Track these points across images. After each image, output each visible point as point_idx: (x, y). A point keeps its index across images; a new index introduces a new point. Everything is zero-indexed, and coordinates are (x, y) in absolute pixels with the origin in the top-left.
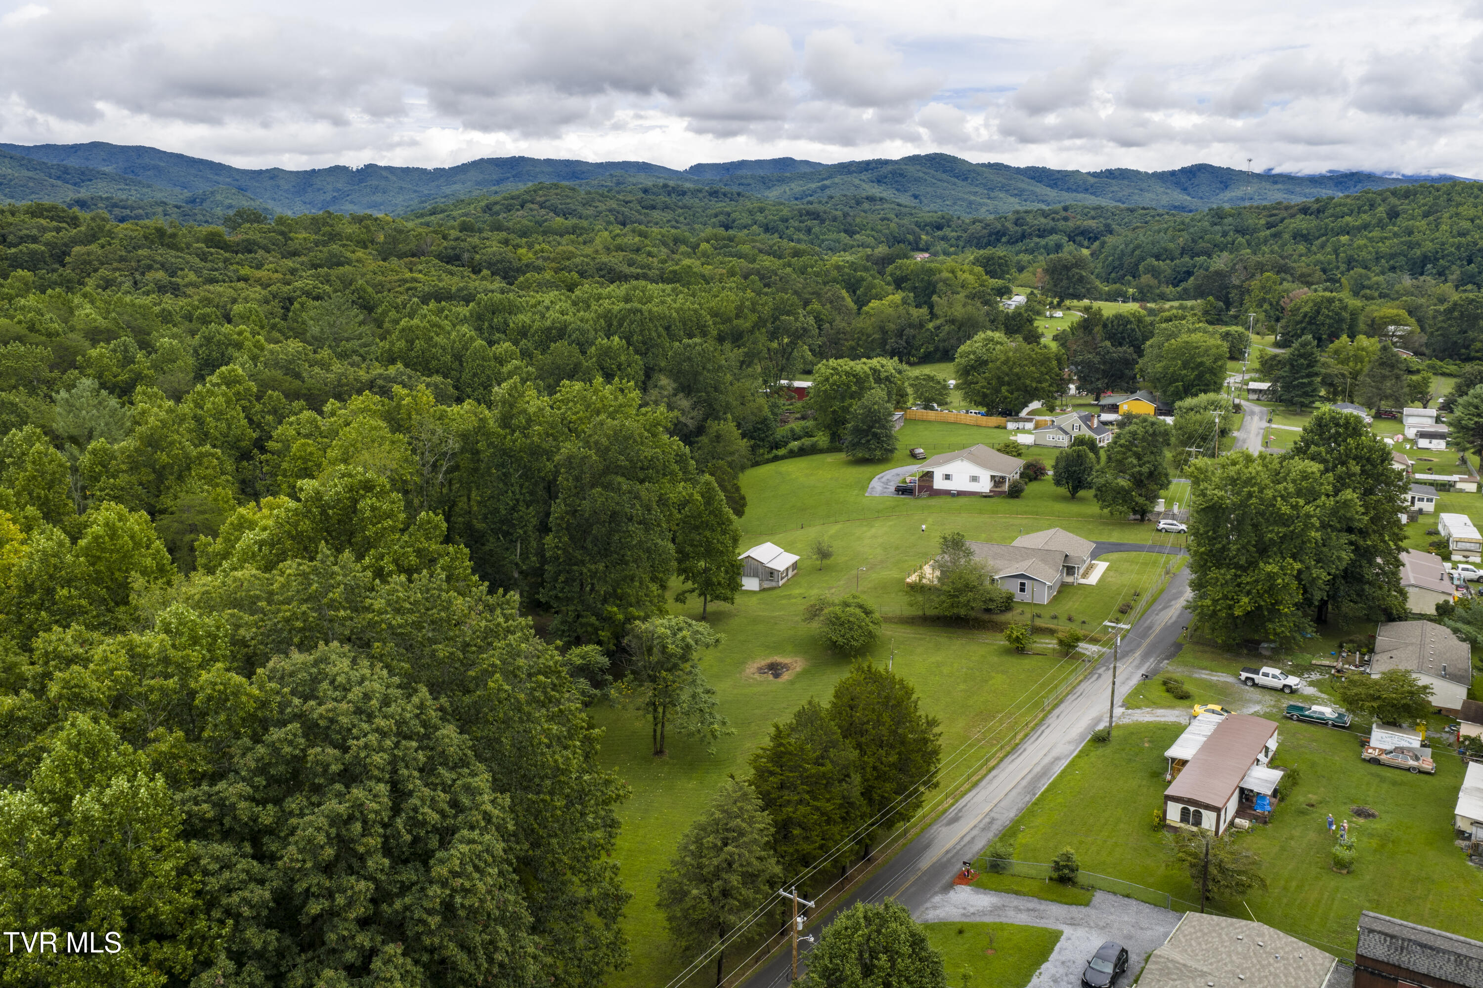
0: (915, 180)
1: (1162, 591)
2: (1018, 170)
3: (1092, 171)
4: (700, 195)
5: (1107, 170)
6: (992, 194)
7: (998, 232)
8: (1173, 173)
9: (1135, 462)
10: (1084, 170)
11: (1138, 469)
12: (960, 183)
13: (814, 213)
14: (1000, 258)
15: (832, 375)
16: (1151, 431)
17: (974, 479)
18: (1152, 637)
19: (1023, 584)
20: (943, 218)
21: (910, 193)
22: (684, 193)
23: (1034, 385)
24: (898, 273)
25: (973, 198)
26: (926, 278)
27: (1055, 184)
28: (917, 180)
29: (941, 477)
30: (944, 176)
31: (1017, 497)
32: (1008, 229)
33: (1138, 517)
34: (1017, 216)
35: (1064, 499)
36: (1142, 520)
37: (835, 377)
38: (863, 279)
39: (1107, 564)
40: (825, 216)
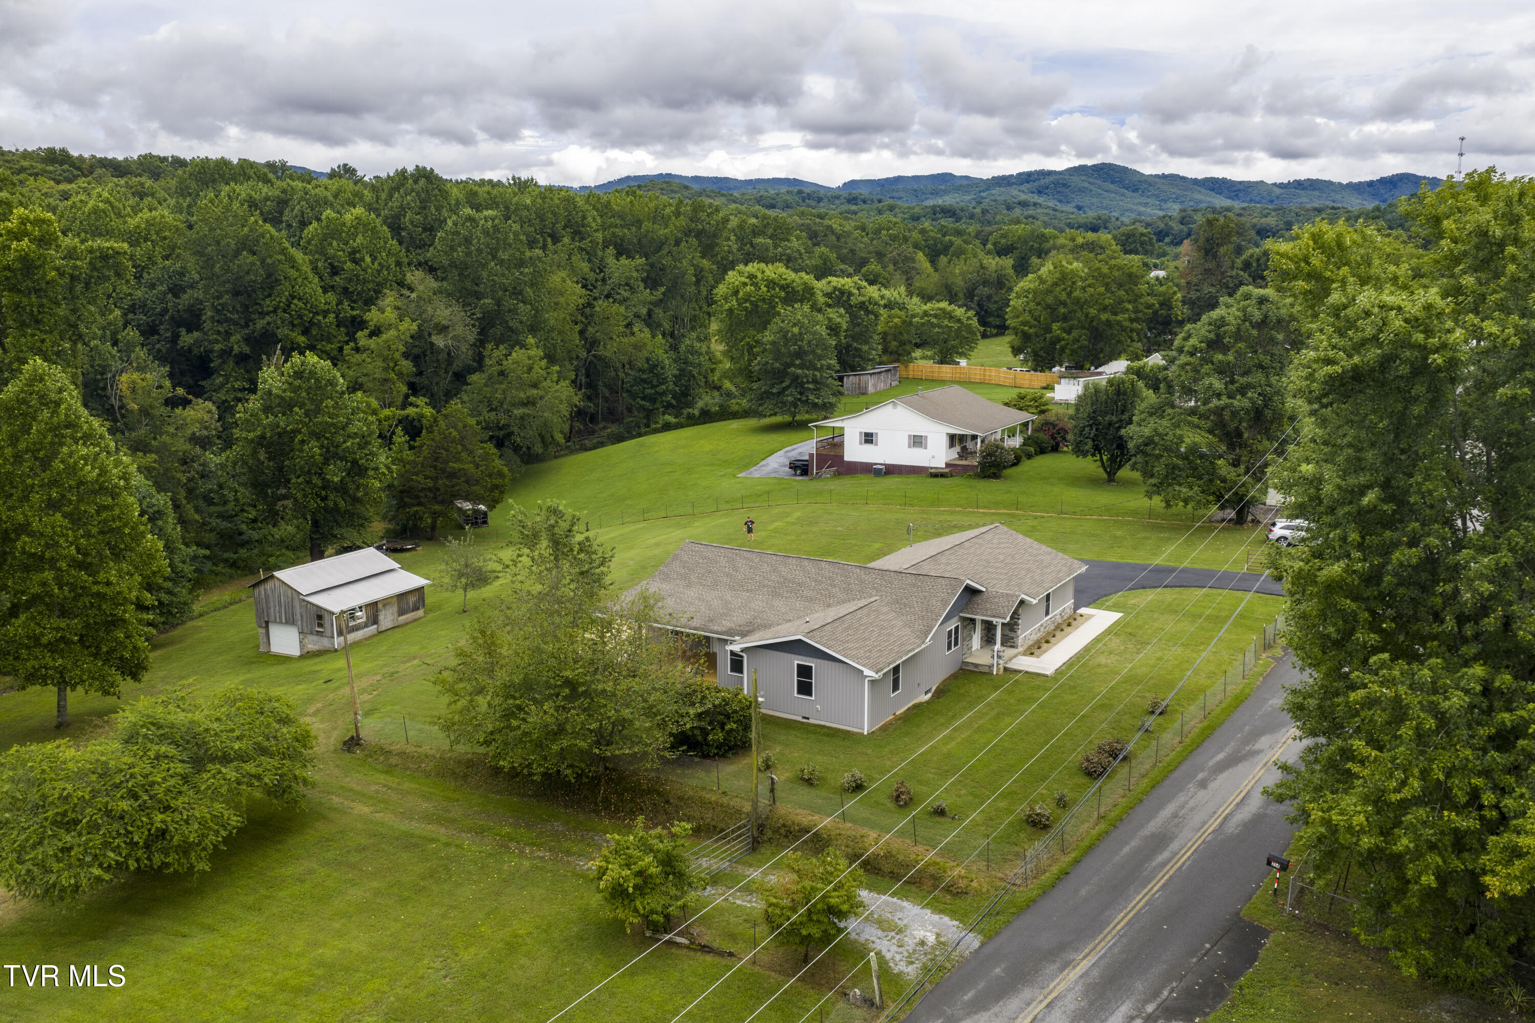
0: (1080, 190)
1: (1240, 701)
2: (1195, 181)
3: (1278, 181)
4: (837, 202)
5: (1295, 181)
6: (1164, 206)
7: (1161, 232)
8: (1371, 184)
9: (1218, 385)
10: (1270, 181)
11: (1225, 400)
12: (1129, 194)
13: (949, 211)
14: (1142, 234)
15: (745, 284)
16: (1257, 315)
17: (917, 441)
18: (1155, 885)
19: (804, 671)
20: (1099, 218)
21: (1073, 204)
22: (820, 200)
23: (1104, 317)
24: (1003, 241)
25: (1142, 209)
26: (1036, 245)
27: (1237, 195)
28: (1082, 191)
29: (857, 438)
30: (1112, 187)
31: (996, 476)
32: (1172, 228)
33: (1231, 514)
34: (1183, 214)
35: (1093, 482)
36: (1240, 520)
37: (748, 288)
38: (951, 243)
39: (1115, 616)
40: (962, 214)
